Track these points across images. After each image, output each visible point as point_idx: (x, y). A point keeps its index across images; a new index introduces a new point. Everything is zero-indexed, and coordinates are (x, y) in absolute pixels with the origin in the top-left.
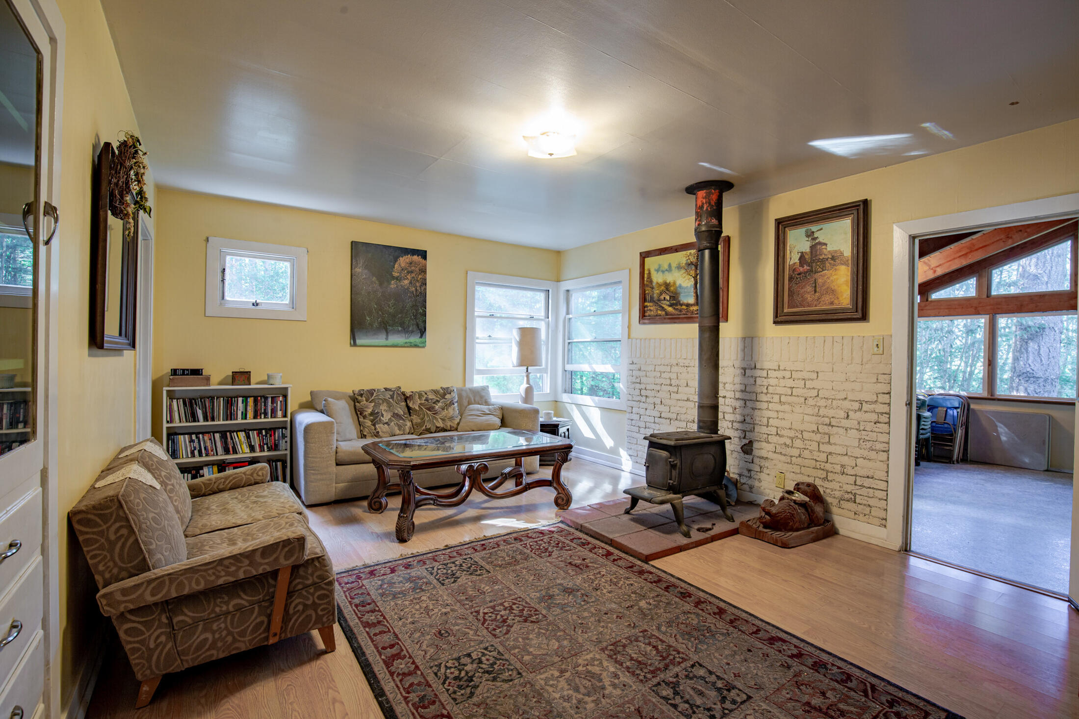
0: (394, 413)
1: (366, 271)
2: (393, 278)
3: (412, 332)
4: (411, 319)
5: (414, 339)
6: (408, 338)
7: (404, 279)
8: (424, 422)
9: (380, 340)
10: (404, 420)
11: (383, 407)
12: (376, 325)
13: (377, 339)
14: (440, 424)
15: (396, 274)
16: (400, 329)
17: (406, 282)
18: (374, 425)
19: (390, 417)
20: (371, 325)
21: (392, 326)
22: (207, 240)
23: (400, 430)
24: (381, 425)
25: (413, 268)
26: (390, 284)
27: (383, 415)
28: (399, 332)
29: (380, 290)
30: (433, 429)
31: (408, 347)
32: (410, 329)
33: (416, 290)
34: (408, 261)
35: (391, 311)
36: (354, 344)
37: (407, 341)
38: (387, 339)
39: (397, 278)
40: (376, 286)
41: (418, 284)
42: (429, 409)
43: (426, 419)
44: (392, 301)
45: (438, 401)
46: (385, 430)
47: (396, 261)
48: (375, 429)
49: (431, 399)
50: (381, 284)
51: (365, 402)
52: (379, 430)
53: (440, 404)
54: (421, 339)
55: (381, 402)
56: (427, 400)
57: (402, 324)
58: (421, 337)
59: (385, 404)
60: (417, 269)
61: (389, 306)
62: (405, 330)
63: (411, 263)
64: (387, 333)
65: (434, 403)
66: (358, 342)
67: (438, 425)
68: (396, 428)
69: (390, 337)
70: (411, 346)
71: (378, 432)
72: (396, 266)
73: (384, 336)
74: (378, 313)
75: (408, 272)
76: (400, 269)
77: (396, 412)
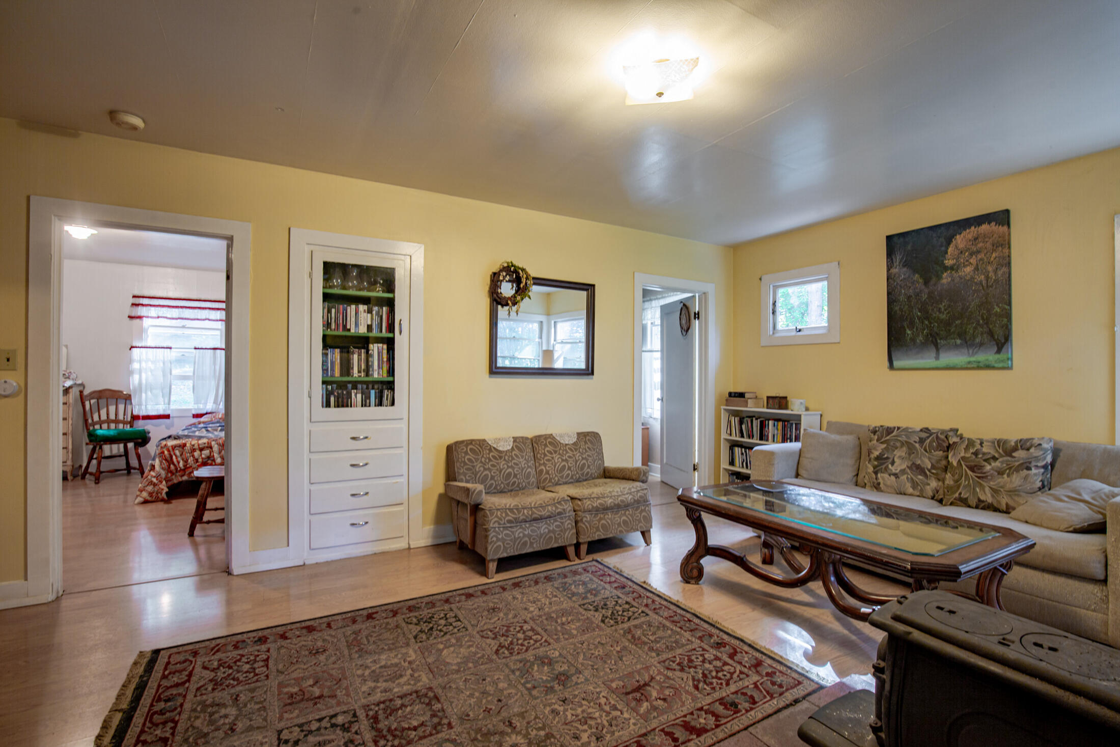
0: (913, 463)
1: (905, 269)
2: (946, 268)
3: (981, 345)
4: (978, 324)
5: (987, 356)
6: (973, 355)
7: (965, 266)
8: (959, 487)
9: (928, 360)
10: (926, 476)
11: (900, 453)
12: (920, 338)
13: (922, 358)
14: (987, 497)
15: (949, 262)
16: (959, 342)
17: (968, 269)
18: (876, 473)
19: (904, 466)
20: (913, 340)
21: (946, 338)
22: (760, 279)
23: (914, 488)
24: (886, 476)
25: (981, 245)
26: (939, 277)
27: (893, 463)
28: (956, 347)
29: (926, 291)
30: (973, 502)
31: (973, 369)
32: (978, 340)
33: (987, 278)
34: (970, 236)
35: (943, 317)
36: (891, 366)
37: (972, 359)
38: (937, 358)
39: (952, 268)
40: (920, 285)
41: (990, 268)
42: (972, 469)
43: (963, 482)
44: (945, 303)
45: (995, 459)
46: (889, 483)
47: (949, 242)
48: (876, 479)
49: (984, 454)
50: (926, 283)
51: (875, 442)
52: (881, 480)
53: (997, 464)
54: (997, 356)
55: (898, 444)
56: (976, 454)
57: (962, 335)
58: (999, 351)
59: (904, 449)
60: (989, 245)
61: (939, 310)
62: (968, 342)
63: (976, 239)
64: (938, 350)
65: (985, 460)
66: (896, 364)
67: (982, 498)
68: (908, 485)
69: (942, 355)
70: (979, 368)
71: (879, 484)
72: (950, 250)
73: (933, 354)
74: (923, 323)
75: (971, 254)
76: (956, 252)
77: (919, 462)
